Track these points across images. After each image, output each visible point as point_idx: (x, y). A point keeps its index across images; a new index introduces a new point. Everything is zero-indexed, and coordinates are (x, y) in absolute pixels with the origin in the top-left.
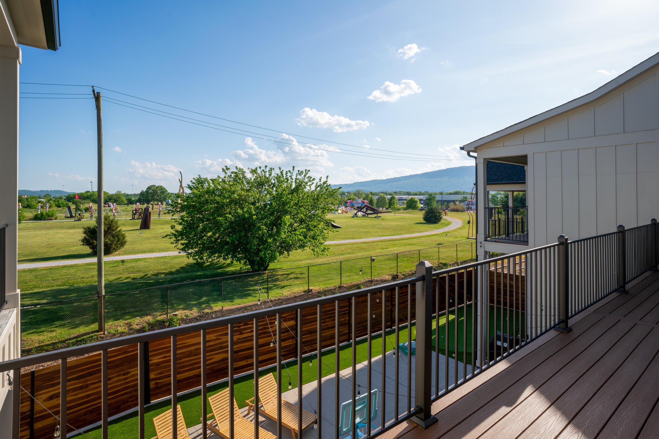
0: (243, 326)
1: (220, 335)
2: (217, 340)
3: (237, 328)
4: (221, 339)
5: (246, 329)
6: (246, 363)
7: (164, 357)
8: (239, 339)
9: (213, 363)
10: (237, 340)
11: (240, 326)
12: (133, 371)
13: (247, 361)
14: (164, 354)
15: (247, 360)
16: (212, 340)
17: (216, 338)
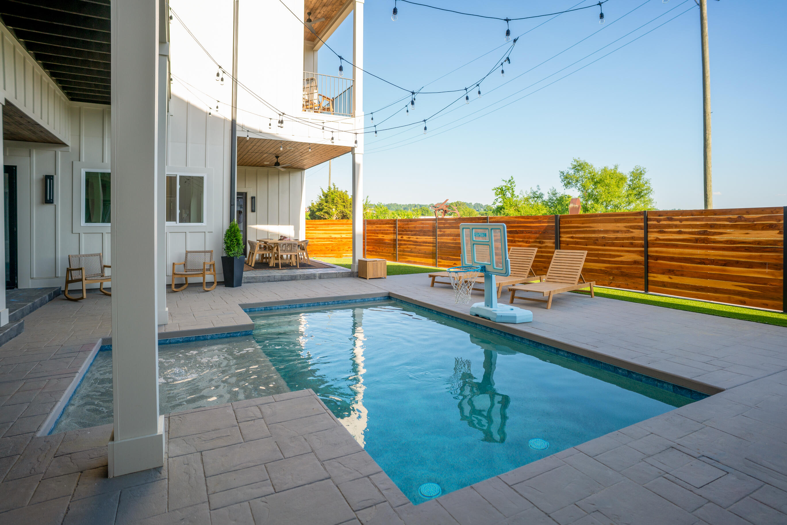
0: (664, 220)
1: (631, 227)
2: (627, 233)
3: (655, 222)
4: (632, 232)
5: (669, 226)
6: (669, 280)
7: (572, 237)
8: (658, 239)
9: (622, 262)
10: (656, 240)
11: (658, 221)
12: (547, 242)
13: (670, 278)
14: (572, 234)
15: (671, 276)
16: (622, 231)
17: (625, 229)
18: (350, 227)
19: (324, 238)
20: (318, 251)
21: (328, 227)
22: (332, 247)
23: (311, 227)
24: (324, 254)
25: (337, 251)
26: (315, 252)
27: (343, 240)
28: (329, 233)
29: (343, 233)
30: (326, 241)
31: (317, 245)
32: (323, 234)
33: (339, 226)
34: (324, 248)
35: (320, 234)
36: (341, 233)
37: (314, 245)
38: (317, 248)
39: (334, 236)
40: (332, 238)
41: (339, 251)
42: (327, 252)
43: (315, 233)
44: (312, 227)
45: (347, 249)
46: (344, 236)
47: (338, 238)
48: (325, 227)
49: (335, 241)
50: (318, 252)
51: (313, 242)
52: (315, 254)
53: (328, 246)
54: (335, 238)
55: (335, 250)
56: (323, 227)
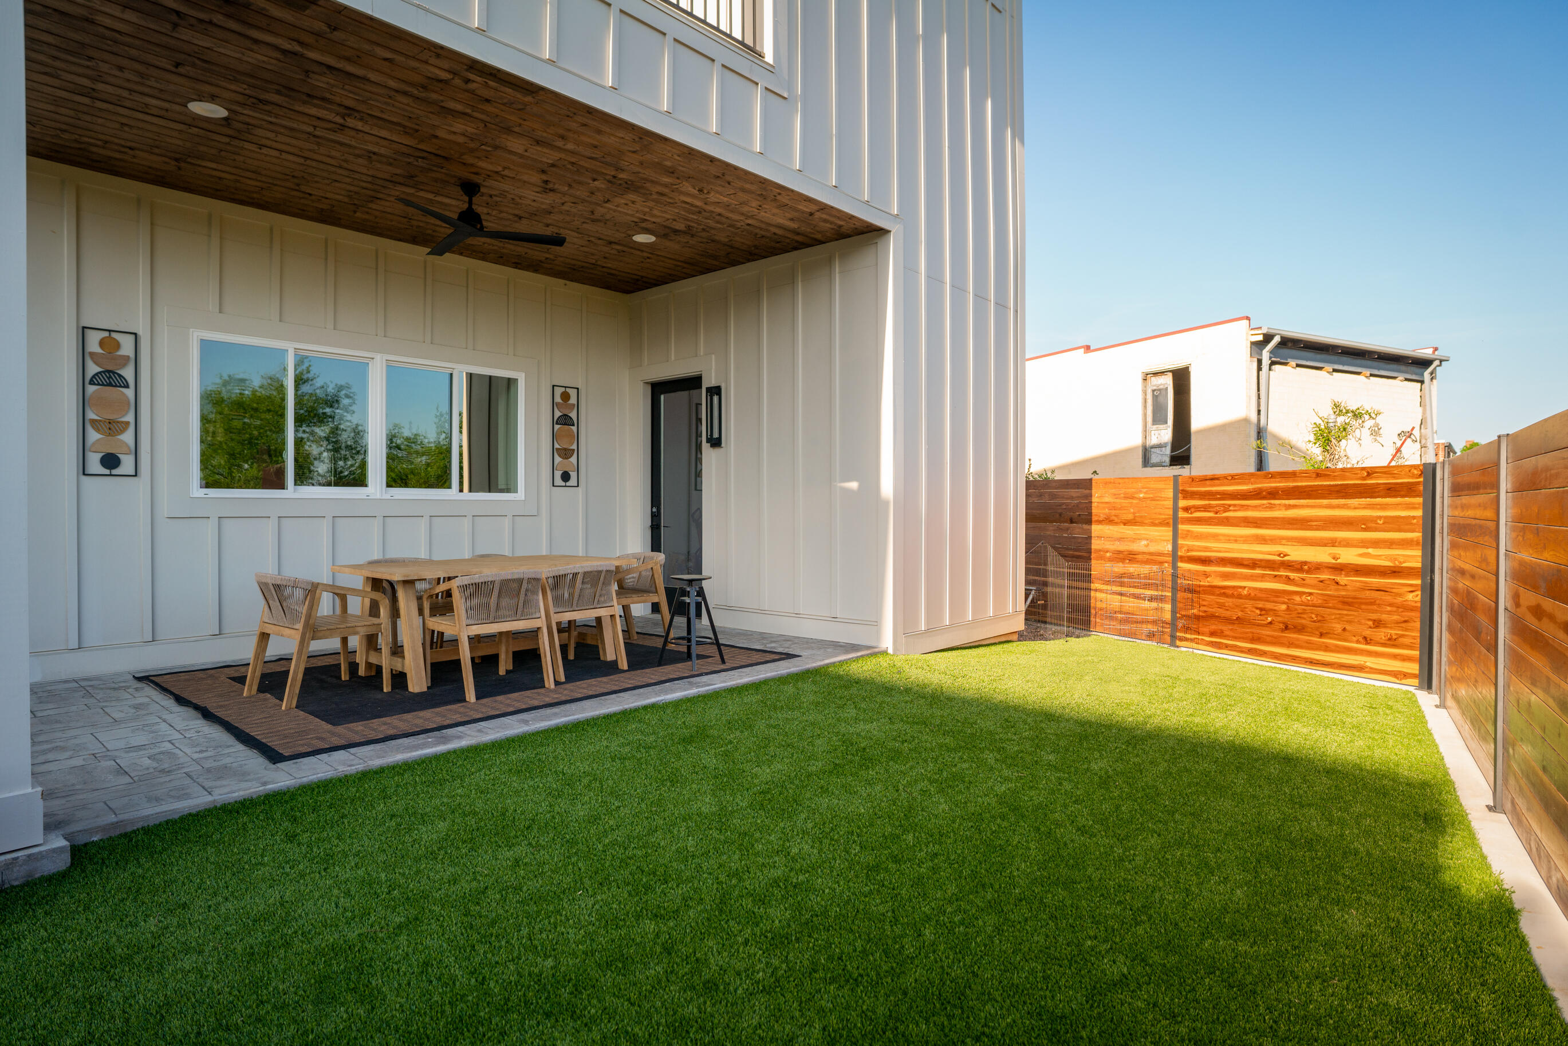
18: (1411, 507)
19: (1254, 564)
20: (1228, 620)
21: (1271, 507)
22: (1288, 608)
23: (1198, 508)
24: (1253, 640)
25: (1312, 634)
26: (1213, 627)
27: (1343, 579)
28: (1273, 541)
29: (1347, 544)
30: (1262, 578)
31: (1223, 592)
32: (1246, 539)
33: (1325, 502)
34: (1251, 610)
35: (1236, 539)
36: (1333, 543)
37: (1212, 589)
38: (1221, 606)
39: (1298, 554)
40: (1289, 566)
41: (1321, 635)
42: (1266, 632)
43: (1215, 537)
44: (1205, 508)
45: (1368, 633)
46: (1349, 556)
47: (1318, 567)
48: (1255, 508)
49: (1302, 583)
50: (1226, 628)
51: (1206, 575)
52: (1212, 634)
53: (1269, 606)
54: (1300, 567)
55: (1300, 629)
56: (1246, 508)
